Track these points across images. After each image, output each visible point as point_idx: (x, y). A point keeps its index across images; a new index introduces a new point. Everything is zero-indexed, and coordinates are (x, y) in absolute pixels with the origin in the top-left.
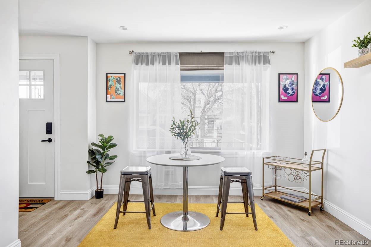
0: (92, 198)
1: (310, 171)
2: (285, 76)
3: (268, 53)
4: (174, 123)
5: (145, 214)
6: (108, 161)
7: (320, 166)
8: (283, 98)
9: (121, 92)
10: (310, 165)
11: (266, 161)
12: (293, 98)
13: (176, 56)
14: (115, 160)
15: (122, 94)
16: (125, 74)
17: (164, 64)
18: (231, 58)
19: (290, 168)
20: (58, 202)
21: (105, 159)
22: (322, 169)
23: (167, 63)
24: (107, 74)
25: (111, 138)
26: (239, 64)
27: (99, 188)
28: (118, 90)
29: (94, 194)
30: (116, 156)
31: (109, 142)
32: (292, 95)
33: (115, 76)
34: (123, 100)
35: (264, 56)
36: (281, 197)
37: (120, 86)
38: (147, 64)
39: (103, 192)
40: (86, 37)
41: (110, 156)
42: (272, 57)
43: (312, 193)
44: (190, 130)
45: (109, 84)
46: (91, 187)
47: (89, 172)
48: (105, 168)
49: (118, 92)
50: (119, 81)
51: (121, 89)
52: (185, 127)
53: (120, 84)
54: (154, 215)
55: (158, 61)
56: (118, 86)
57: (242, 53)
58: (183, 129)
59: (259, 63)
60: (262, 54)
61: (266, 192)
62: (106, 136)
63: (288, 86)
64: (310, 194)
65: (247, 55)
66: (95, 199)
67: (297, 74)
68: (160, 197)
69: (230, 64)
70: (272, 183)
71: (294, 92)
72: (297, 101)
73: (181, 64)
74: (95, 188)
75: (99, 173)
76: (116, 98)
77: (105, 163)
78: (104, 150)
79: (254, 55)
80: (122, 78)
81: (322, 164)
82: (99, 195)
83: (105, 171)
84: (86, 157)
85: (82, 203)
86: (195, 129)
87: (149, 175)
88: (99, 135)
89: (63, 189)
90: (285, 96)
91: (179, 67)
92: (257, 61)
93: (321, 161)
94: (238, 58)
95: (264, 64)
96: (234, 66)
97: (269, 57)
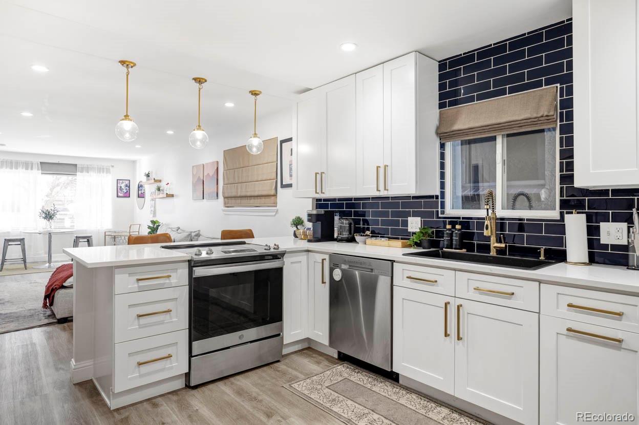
2: (121, 181)
3: (109, 166)
4: (42, 211)
10: (130, 232)
12: (127, 195)
13: (37, 164)
17: (27, 169)
18: (82, 168)
19: (124, 236)
23: (30, 169)
26: (88, 172)
32: (126, 193)
35: (107, 169)
42: (112, 169)
44: (53, 215)
52: (50, 213)
55: (21, 167)
57: (91, 165)
58: (48, 214)
59: (103, 172)
60: (105, 167)
63: (123, 187)
65: (94, 167)
67: (129, 180)
69: (82, 172)
71: (127, 191)
72: (129, 197)
73: (42, 170)
79: (99, 167)
81: (139, 232)
86: (57, 214)
90: (121, 193)
91: (40, 171)
92: (101, 171)
93: (138, 230)
94: (87, 169)
95: (107, 173)
96: (85, 173)
97: (110, 169)
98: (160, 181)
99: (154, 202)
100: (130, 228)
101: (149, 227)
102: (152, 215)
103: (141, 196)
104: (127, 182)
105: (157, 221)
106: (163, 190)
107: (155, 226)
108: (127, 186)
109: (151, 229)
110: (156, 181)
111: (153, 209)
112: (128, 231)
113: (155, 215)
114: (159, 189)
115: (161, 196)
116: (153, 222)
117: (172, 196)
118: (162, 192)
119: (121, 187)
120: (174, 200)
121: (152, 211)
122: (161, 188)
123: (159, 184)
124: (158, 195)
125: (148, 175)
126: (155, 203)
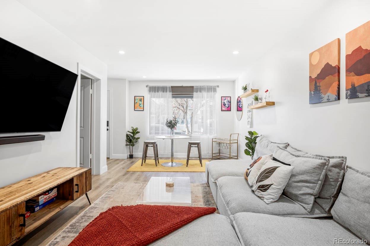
0: (128, 158)
1: (230, 143)
2: (224, 98)
3: (216, 86)
4: (167, 121)
5: (154, 160)
6: (135, 140)
7: (236, 141)
8: (223, 109)
9: (142, 106)
10: (230, 140)
11: (214, 140)
12: (229, 109)
13: (170, 88)
14: (139, 140)
15: (142, 107)
16: (144, 97)
17: (163, 92)
18: (197, 89)
19: (226, 143)
20: (111, 159)
21: (134, 139)
22: (237, 143)
23: (165, 92)
24: (135, 96)
25: (137, 129)
26: (201, 92)
27: (131, 154)
28: (140, 104)
29: (129, 157)
30: (139, 138)
31: (136, 131)
32: (228, 107)
33: (139, 98)
34: (143, 110)
35: (214, 88)
36: (220, 157)
37: (141, 103)
38: (155, 92)
39: (133, 155)
40: (126, 79)
41: (136, 137)
42: (217, 89)
43: (231, 154)
44: (174, 124)
45: (136, 102)
46: (127, 153)
47: (127, 145)
48: (134, 144)
49: (140, 106)
50: (141, 100)
51: (142, 104)
52: (172, 123)
53: (141, 102)
54: (158, 163)
55: (160, 90)
56: (140, 102)
57: (203, 86)
58: (171, 124)
59: (211, 91)
60: (212, 87)
61: (214, 155)
62: (135, 128)
63: (225, 103)
64: (230, 155)
65: (205, 87)
66: (129, 159)
67: (230, 97)
68: (161, 158)
69: (197, 92)
70: (217, 152)
71: (229, 106)
72: (230, 111)
73: (172, 92)
74: (129, 154)
75: (131, 147)
76: (139, 109)
77: (134, 141)
78: (133, 135)
79: (208, 87)
80: (142, 99)
81: (238, 140)
82: (131, 157)
83: (134, 145)
84: (125, 138)
85: (123, 160)
86: (177, 124)
87: (156, 144)
88: (132, 127)
89: (113, 154)
90: (224, 108)
91: (171, 93)
92: (210, 90)
93: (237, 139)
94: (200, 89)
95: (214, 92)
96: (199, 93)
97: (216, 88)
98: (257, 91)
99: (251, 113)
100: (231, 136)
101: (247, 138)
102: (249, 126)
103: (239, 109)
104: (229, 99)
105: (255, 132)
106: (261, 99)
107: (253, 137)
108: (229, 102)
109: (248, 140)
110: (253, 91)
111: (250, 120)
112: (229, 139)
113: (252, 126)
114: (257, 99)
115: (260, 105)
116: (251, 133)
117: (273, 104)
118: (260, 101)
119: (224, 103)
120: (276, 108)
121: (249, 121)
122: (259, 97)
123: (256, 94)
124: (255, 104)
125: (245, 89)
126: (252, 115)
